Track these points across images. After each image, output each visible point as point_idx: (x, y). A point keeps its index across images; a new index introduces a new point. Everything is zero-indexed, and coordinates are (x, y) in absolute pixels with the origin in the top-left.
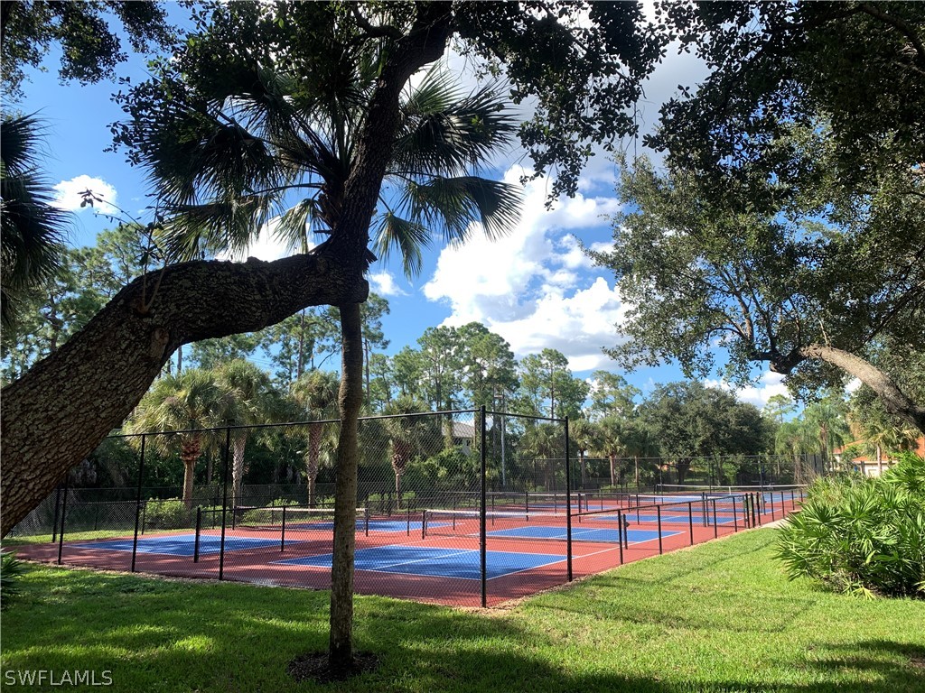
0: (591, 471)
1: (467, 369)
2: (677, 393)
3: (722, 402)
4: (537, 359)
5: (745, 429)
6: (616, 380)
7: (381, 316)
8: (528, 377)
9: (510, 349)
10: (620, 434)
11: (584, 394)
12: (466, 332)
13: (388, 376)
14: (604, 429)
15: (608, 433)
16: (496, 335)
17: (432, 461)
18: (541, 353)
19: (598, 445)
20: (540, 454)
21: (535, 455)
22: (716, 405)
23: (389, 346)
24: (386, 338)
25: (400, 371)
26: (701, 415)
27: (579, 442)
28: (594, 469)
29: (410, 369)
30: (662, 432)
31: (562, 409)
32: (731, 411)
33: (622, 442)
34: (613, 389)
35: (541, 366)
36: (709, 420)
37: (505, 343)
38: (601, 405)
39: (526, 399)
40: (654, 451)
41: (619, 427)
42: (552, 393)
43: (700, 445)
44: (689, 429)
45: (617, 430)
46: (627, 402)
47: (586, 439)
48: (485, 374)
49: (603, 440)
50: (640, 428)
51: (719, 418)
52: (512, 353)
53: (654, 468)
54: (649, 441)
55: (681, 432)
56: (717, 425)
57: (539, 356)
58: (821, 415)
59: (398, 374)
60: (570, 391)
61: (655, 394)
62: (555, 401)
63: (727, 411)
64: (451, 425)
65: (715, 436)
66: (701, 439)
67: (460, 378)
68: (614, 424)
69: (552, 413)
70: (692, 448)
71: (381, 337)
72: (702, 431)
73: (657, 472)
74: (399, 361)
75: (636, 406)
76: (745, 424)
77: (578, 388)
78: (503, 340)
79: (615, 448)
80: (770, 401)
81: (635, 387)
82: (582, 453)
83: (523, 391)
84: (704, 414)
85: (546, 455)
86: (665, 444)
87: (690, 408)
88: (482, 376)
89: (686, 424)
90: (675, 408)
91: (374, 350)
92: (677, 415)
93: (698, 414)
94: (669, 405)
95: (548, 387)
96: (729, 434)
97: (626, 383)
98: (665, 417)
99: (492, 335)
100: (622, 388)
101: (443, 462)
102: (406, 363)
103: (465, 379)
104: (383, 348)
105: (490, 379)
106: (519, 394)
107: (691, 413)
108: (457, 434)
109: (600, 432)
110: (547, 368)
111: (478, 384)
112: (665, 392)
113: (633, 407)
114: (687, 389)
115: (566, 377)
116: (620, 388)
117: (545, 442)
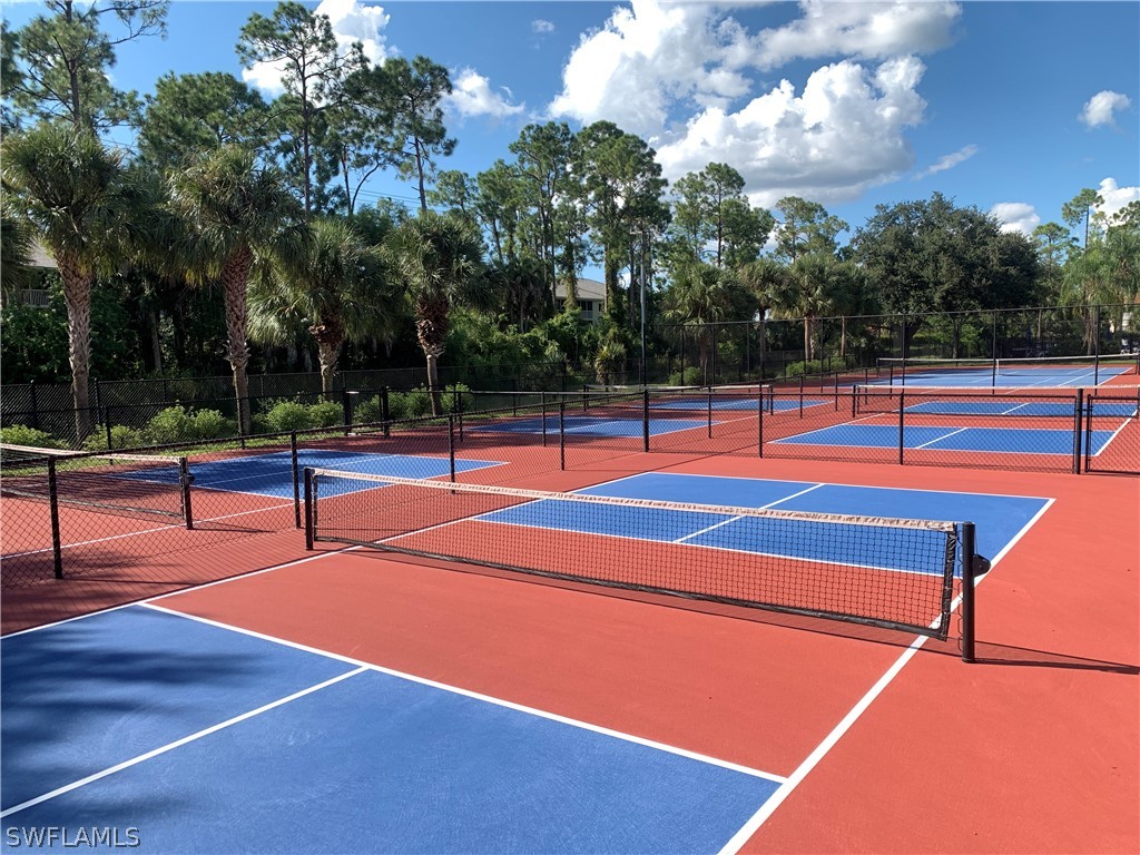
0: (771, 341)
1: (591, 196)
2: (909, 219)
3: (979, 230)
4: (699, 179)
5: (1012, 271)
6: (811, 210)
7: (439, 97)
8: (684, 207)
9: (656, 160)
10: (823, 282)
11: (766, 230)
12: (590, 136)
13: (469, 205)
14: (797, 275)
15: (805, 280)
16: (634, 137)
17: (538, 333)
18: (704, 170)
19: (788, 299)
20: (694, 315)
21: (684, 319)
22: (971, 234)
23: (456, 150)
24: (449, 136)
25: (486, 197)
26: (945, 251)
27: (758, 295)
28: (776, 338)
29: (504, 193)
30: (884, 278)
31: (733, 255)
32: (992, 244)
33: (827, 294)
34: (808, 224)
35: (704, 190)
36: (960, 260)
37: (647, 150)
38: (787, 247)
39: (681, 241)
40: (872, 308)
41: (822, 271)
42: (720, 230)
43: (942, 298)
44: (927, 273)
45: (819, 275)
46: (827, 242)
47: (770, 292)
48: (620, 202)
49: (796, 293)
50: (853, 273)
51: (970, 255)
52: (659, 166)
53: (865, 334)
54: (867, 293)
55: (914, 277)
56: (970, 267)
57: (702, 174)
58: (1122, 249)
59: (484, 201)
60: (746, 228)
61: (876, 222)
62: (723, 243)
63: (985, 244)
64: (573, 281)
65: (965, 283)
66: (946, 287)
67: (584, 211)
68: (815, 266)
69: (720, 261)
70: (929, 301)
71: (441, 133)
72: (947, 275)
73: (871, 339)
74: (485, 182)
75: (839, 247)
76: (1013, 263)
77: (757, 221)
78: (645, 146)
79: (814, 305)
80: (1036, 234)
81: (840, 219)
82: (762, 315)
83: (676, 229)
84: (951, 249)
85: (704, 318)
86: (888, 297)
87: (929, 241)
88: (614, 206)
89: (923, 265)
90: (905, 242)
91: (433, 157)
92: (909, 253)
93: (942, 249)
94: (897, 238)
95: (715, 223)
96: (988, 280)
97: (826, 215)
98: (891, 257)
99: (627, 137)
100: (819, 221)
101: (553, 334)
102: (495, 184)
103: (592, 212)
104: (447, 154)
105: (627, 209)
106: (670, 233)
107: (931, 249)
108: (582, 295)
109: (791, 281)
110: (712, 192)
111: (609, 216)
112: (890, 218)
113: (835, 249)
114: (925, 212)
115: (740, 208)
116: (817, 221)
117: (703, 295)
